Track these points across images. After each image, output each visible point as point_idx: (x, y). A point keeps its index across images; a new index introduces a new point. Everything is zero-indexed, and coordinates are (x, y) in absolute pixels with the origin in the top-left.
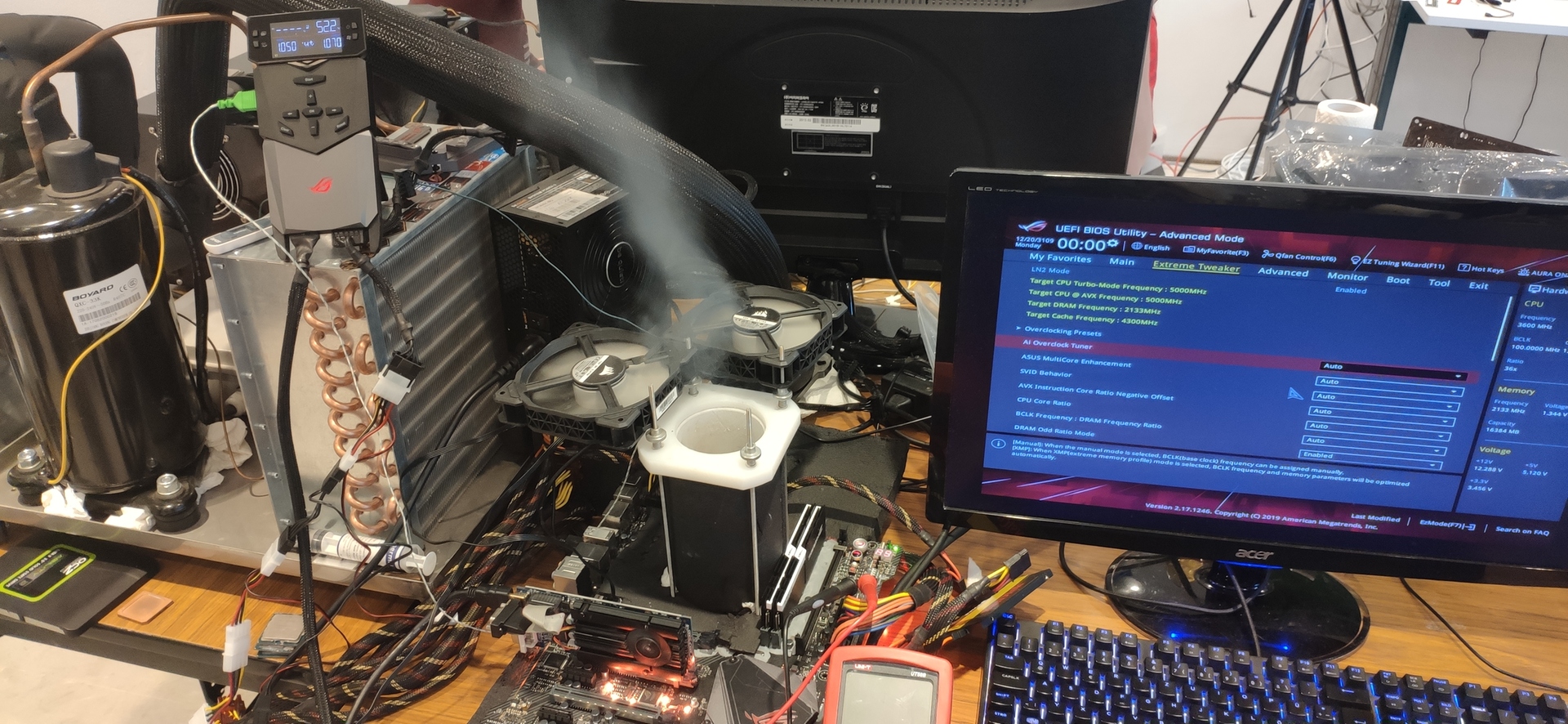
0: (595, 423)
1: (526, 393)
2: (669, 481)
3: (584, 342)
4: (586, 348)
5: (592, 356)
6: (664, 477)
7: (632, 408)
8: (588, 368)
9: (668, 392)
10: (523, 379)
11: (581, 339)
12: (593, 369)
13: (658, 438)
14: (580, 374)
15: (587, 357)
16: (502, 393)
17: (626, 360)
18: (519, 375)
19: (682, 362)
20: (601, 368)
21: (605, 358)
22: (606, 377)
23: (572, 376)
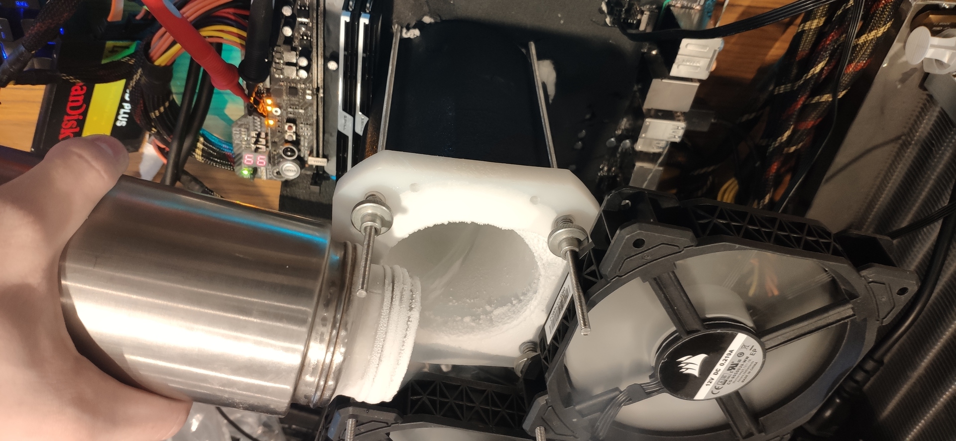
0: (697, 235)
1: (852, 296)
2: (537, 159)
3: (747, 424)
4: (742, 410)
5: (729, 396)
6: (546, 164)
7: (621, 279)
8: (733, 367)
9: (558, 330)
10: (859, 330)
11: (754, 430)
12: (721, 367)
13: (563, 234)
14: (747, 353)
15: (737, 393)
16: (903, 291)
17: (658, 392)
18: (871, 338)
19: (546, 397)
20: (707, 368)
21: (703, 392)
22: (693, 351)
23: (762, 345)
